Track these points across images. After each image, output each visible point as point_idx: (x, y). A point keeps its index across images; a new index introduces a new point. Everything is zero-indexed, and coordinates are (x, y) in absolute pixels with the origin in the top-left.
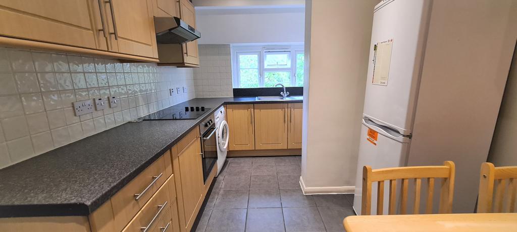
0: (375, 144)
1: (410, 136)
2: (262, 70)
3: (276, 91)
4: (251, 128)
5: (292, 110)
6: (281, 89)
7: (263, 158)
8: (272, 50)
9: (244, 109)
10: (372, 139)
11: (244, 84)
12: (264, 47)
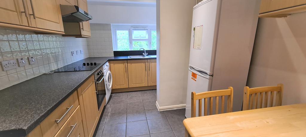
0: (196, 81)
1: (212, 76)
2: (131, 40)
3: (140, 53)
4: (126, 75)
5: (150, 63)
6: (143, 52)
7: (134, 92)
8: (137, 28)
9: (121, 63)
10: (194, 78)
11: (120, 49)
12: (132, 26)
